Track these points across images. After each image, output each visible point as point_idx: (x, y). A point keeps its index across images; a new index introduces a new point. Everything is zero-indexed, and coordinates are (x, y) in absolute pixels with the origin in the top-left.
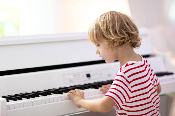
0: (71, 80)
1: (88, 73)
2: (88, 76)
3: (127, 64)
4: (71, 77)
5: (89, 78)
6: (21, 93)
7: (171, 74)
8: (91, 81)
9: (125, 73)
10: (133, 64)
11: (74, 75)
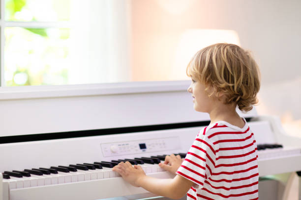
0: (113, 152)
3: (217, 124)
5: (143, 149)
6: (33, 168)
7: (280, 146)
8: (147, 154)
11: (120, 145)
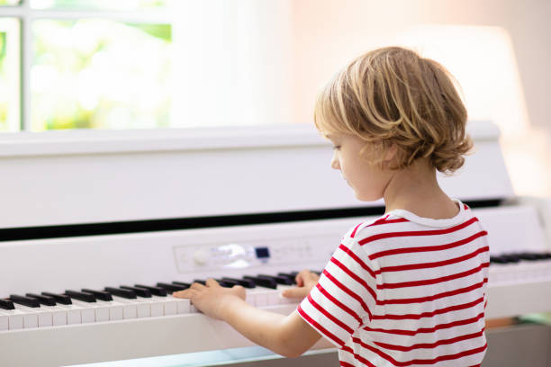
1: (261, 245)
2: (262, 253)
4: (201, 254)
9: (362, 243)
10: (403, 220)
